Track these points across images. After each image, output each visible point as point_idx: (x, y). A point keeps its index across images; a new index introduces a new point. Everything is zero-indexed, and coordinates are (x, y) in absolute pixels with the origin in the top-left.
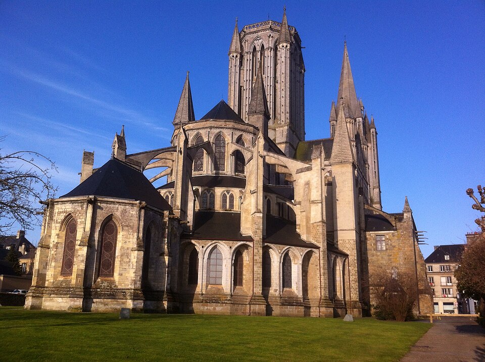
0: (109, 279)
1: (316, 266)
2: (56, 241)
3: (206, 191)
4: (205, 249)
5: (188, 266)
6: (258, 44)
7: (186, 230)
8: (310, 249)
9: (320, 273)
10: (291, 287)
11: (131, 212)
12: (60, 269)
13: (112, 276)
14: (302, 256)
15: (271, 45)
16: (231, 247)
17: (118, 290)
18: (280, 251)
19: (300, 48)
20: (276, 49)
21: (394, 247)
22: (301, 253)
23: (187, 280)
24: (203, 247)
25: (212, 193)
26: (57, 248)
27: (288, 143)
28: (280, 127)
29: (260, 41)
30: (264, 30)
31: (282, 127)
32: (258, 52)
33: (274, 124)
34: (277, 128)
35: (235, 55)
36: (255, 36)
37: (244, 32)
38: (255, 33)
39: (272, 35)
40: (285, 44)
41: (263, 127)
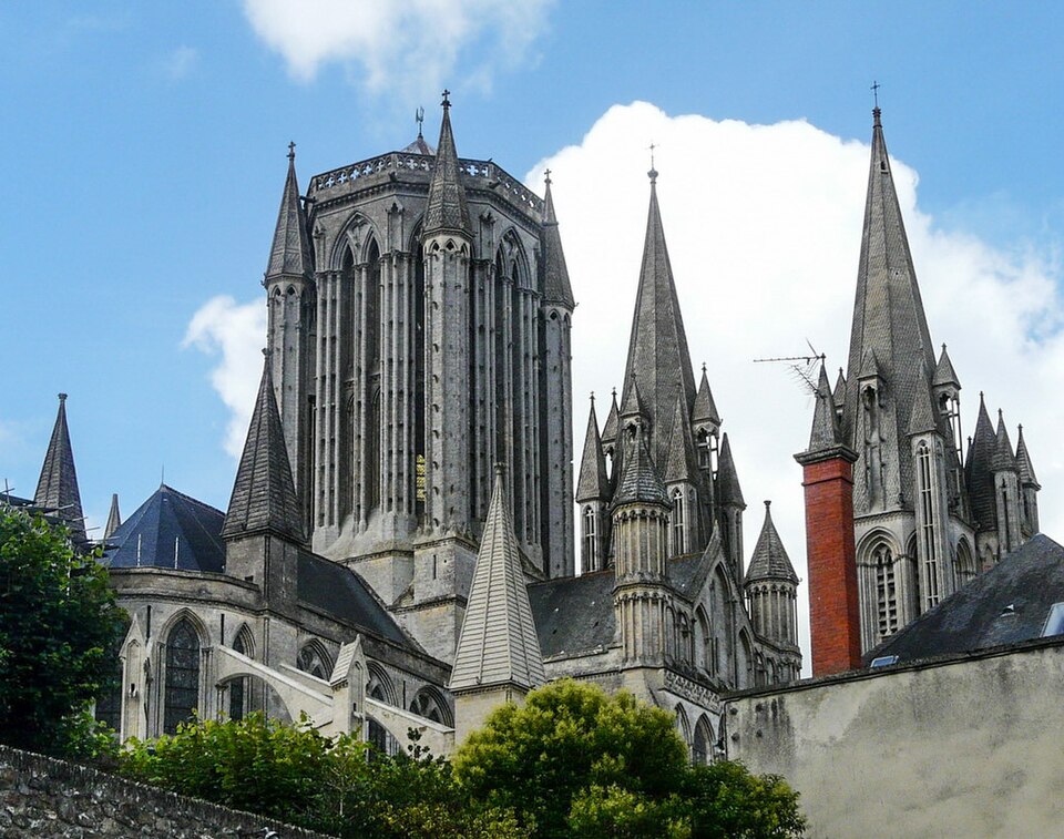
6: (358, 242)
15: (402, 244)
20: (417, 260)
27: (452, 600)
28: (426, 544)
29: (366, 230)
30: (376, 190)
31: (433, 544)
32: (360, 270)
33: (412, 531)
34: (419, 547)
35: (282, 286)
36: (345, 212)
37: (314, 201)
38: (348, 201)
39: (400, 207)
40: (441, 240)
41: (267, 574)
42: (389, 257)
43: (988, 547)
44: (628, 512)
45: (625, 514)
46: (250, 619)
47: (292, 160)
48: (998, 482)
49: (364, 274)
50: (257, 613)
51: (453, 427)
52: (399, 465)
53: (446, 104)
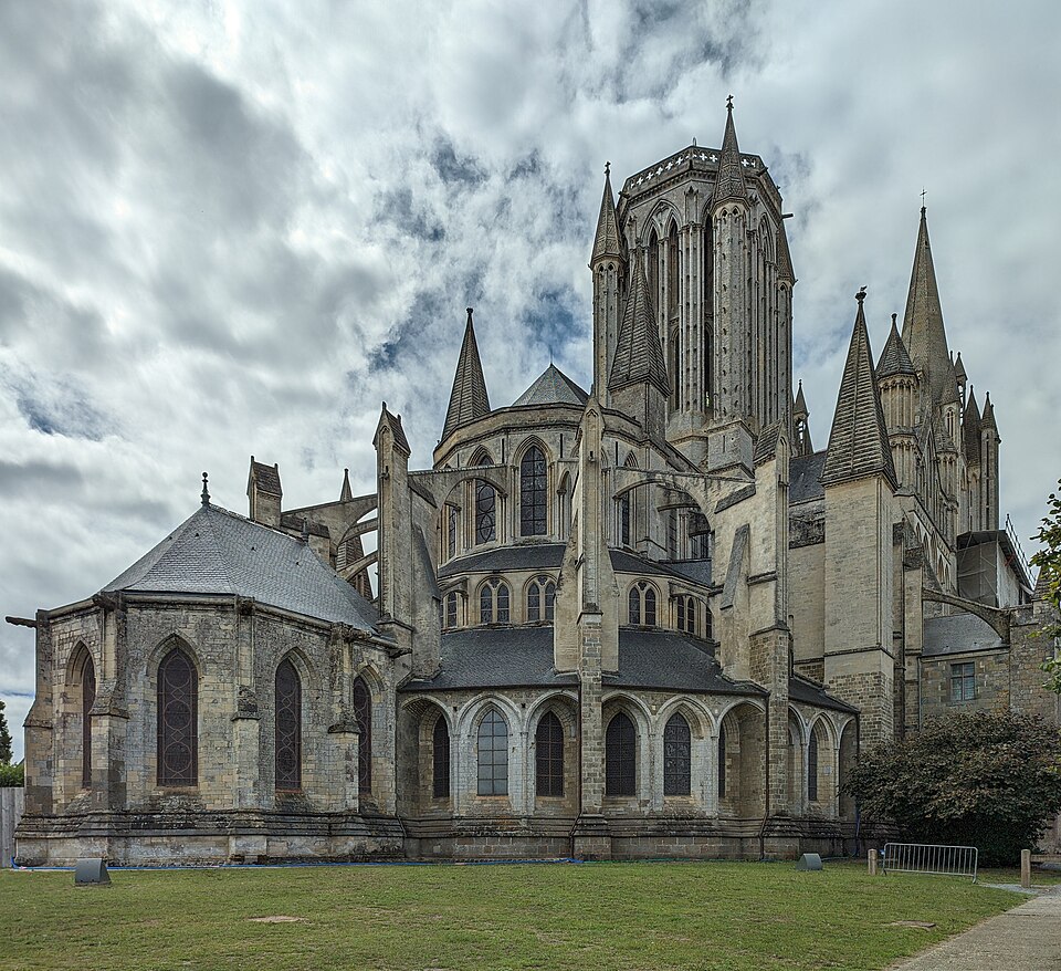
0: (187, 789)
1: (759, 740)
2: (61, 711)
3: (488, 582)
4: (460, 712)
5: (431, 756)
6: (661, 223)
7: (418, 674)
8: (741, 700)
9: (767, 757)
10: (689, 794)
11: (223, 627)
12: (80, 774)
13: (195, 782)
14: (716, 717)
15: (696, 218)
16: (524, 706)
17: (205, 814)
18: (654, 708)
19: (779, 218)
20: (708, 228)
21: (998, 689)
22: (716, 711)
23: (430, 788)
24: (455, 708)
25: (502, 585)
26: (64, 727)
27: (737, 465)
28: (717, 429)
29: (667, 213)
30: (676, 179)
31: (723, 428)
32: (663, 244)
33: (705, 422)
34: (711, 431)
35: (605, 263)
36: (651, 202)
37: (627, 197)
38: (654, 193)
39: (695, 189)
40: (729, 206)
41: (647, 414)
42: (687, 228)
43: (974, 475)
44: (890, 382)
45: (886, 384)
46: (635, 449)
47: (608, 175)
48: (984, 435)
49: (666, 245)
50: (640, 444)
51: (736, 345)
52: (695, 378)
53: (730, 106)
